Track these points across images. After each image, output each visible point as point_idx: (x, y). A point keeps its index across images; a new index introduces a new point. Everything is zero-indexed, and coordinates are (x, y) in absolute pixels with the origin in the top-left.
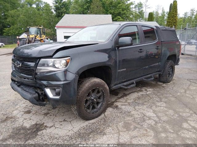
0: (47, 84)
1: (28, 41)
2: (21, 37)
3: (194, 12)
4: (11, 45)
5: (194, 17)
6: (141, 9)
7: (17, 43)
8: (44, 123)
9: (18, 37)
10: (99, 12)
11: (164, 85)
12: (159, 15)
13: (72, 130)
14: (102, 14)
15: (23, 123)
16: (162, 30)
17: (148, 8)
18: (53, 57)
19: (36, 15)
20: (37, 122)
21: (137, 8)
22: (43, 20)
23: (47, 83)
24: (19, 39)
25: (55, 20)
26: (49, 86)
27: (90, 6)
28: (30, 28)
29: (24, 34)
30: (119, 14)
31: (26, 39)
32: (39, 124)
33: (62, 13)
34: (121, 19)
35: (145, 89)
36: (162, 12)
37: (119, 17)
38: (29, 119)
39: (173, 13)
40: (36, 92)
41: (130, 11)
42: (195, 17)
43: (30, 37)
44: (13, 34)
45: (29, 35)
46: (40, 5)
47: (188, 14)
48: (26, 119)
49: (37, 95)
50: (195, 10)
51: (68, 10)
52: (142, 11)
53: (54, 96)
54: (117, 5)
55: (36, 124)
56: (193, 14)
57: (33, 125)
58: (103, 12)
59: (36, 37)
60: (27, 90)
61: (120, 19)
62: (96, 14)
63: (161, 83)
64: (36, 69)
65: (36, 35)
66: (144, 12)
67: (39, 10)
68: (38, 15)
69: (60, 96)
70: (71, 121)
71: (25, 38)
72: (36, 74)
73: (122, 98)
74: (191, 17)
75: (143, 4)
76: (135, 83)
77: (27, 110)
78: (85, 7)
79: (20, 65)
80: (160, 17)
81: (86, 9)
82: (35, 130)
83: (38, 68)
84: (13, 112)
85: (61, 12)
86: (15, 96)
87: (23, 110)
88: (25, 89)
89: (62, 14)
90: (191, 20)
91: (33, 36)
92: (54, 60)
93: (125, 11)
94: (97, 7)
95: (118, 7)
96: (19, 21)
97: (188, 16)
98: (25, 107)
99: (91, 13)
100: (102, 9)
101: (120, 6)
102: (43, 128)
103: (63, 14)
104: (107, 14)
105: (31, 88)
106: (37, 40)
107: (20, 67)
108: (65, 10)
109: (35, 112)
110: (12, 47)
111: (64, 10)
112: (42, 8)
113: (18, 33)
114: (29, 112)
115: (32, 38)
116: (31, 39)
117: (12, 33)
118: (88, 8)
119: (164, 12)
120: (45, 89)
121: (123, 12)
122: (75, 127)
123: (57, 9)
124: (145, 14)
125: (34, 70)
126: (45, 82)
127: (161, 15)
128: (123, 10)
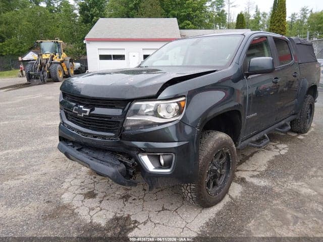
0: (144, 147)
1: (39, 65)
2: (25, 58)
3: (307, 12)
4: (8, 72)
5: (306, 20)
6: (221, 9)
7: (20, 68)
8: (129, 216)
9: (20, 59)
10: (155, 14)
11: (301, 137)
12: (250, 18)
13: (186, 227)
14: (160, 17)
15: (91, 217)
16: (297, 44)
17: (233, 6)
18: (158, 99)
19: (49, 20)
20: (116, 214)
21: (215, 7)
22: (60, 29)
23: (145, 145)
24: (23, 61)
25: (82, 28)
26: (148, 150)
27: (138, 4)
28: (41, 42)
29: (31, 53)
30: (188, 17)
31: (35, 62)
32: (121, 218)
33: (92, 16)
34: (191, 25)
35: (273, 145)
36: (255, 13)
37: (188, 22)
38: (99, 209)
39: (280, 14)
40: (121, 162)
41: (206, 12)
42: (308, 22)
43: (43, 57)
44: (9, 54)
45: (41, 55)
46: (53, 3)
47: (297, 16)
48: (93, 209)
49: (123, 166)
50: (308, 10)
51: (103, 12)
52: (223, 11)
53: (156, 168)
54: (184, 2)
55: (116, 219)
56: (305, 17)
57: (112, 220)
58: (162, 15)
59: (54, 58)
60: (101, 158)
61: (189, 24)
62: (150, 17)
63: (294, 135)
64: (124, 120)
65: (52, 54)
66: (226, 14)
67: (51, 11)
68: (52, 20)
69: (171, 168)
70: (177, 209)
71: (35, 60)
72: (123, 129)
73: (244, 163)
74: (302, 22)
76: (266, 136)
77: (86, 191)
78: (130, 6)
79: (87, 114)
80: (252, 21)
81: (132, 9)
82: (119, 229)
83: (128, 118)
84: (63, 196)
85: (91, 14)
86: (54, 165)
87: (79, 191)
88: (95, 155)
89: (92, 18)
90: (302, 25)
91: (48, 56)
92: (156, 104)
93: (198, 12)
94: (152, 5)
95: (185, 5)
96: (21, 30)
97: (297, 19)
98: (81, 186)
99: (142, 15)
100: (159, 8)
101: (189, 4)
102: (132, 225)
103: (95, 17)
104: (168, 17)
105: (106, 154)
106: (55, 63)
107: (87, 116)
108: (98, 12)
109: (102, 195)
110: (9, 75)
111: (95, 10)
112: (56, 8)
113: (19, 51)
114: (91, 195)
115: (47, 60)
116: (44, 62)
117: (8, 50)
118: (136, 7)
119: (258, 13)
120: (139, 155)
121: (195, 14)
122: (190, 221)
123: (83, 9)
124: (227, 17)
125: (119, 122)
126: (140, 144)
127: (253, 18)
128: (194, 11)
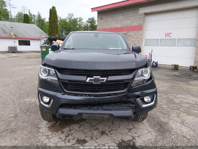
17: (13, 7)
39: (54, 18)
52: (6, 9)
64: (133, 81)
66: (9, 12)
75: (6, 2)
79: (104, 81)
83: (135, 79)
119: (31, 15)
120: (137, 100)
